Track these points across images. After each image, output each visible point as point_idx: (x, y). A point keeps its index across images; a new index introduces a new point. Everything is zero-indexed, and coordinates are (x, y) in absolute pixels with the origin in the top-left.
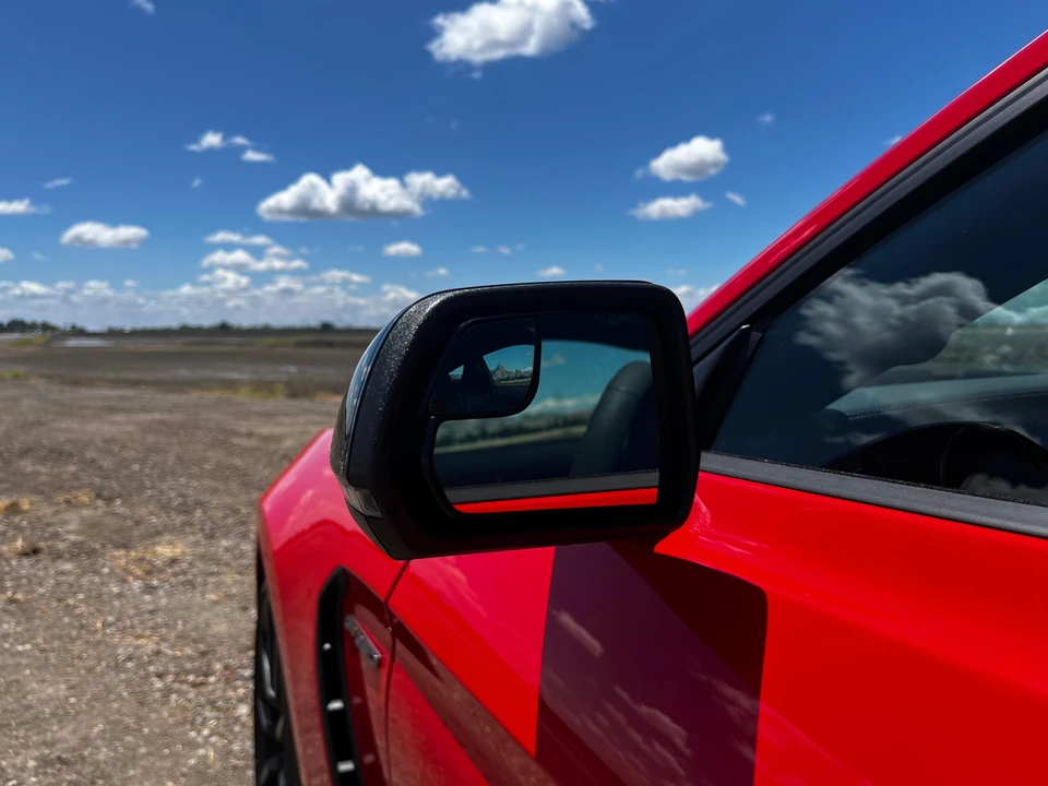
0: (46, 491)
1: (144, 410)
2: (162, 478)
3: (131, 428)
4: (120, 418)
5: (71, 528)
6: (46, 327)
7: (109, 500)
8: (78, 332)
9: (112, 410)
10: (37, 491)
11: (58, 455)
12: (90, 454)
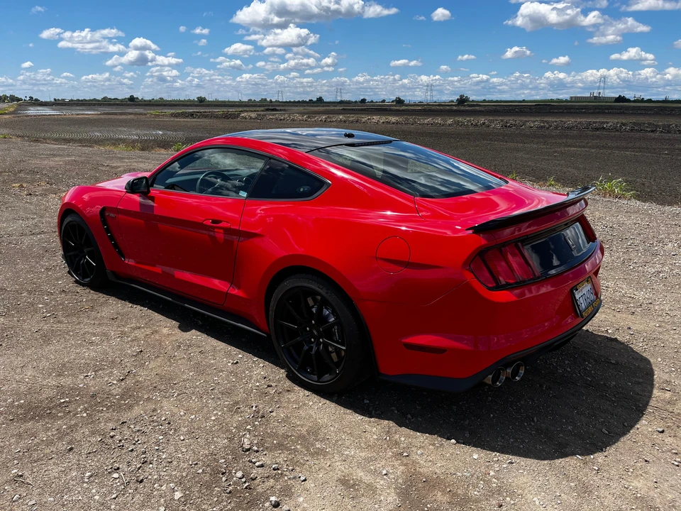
0: (32, 182)
1: (68, 156)
2: (69, 179)
3: (61, 163)
4: (57, 159)
5: (39, 190)
6: (13, 99)
7: (51, 185)
8: (35, 103)
9: (54, 155)
10: (27, 182)
11: (33, 172)
12: (44, 172)
